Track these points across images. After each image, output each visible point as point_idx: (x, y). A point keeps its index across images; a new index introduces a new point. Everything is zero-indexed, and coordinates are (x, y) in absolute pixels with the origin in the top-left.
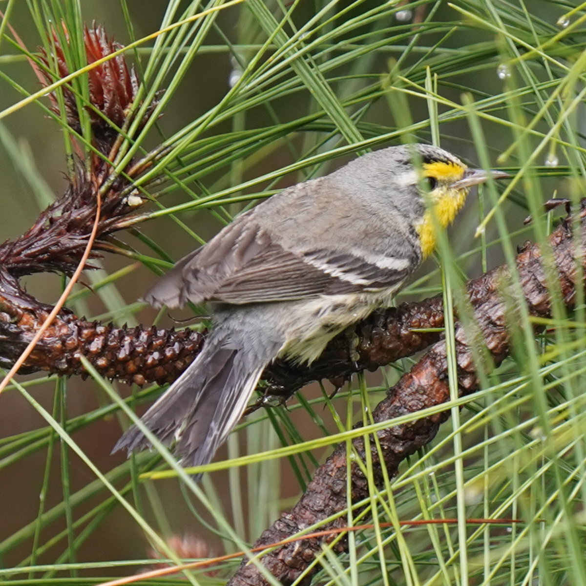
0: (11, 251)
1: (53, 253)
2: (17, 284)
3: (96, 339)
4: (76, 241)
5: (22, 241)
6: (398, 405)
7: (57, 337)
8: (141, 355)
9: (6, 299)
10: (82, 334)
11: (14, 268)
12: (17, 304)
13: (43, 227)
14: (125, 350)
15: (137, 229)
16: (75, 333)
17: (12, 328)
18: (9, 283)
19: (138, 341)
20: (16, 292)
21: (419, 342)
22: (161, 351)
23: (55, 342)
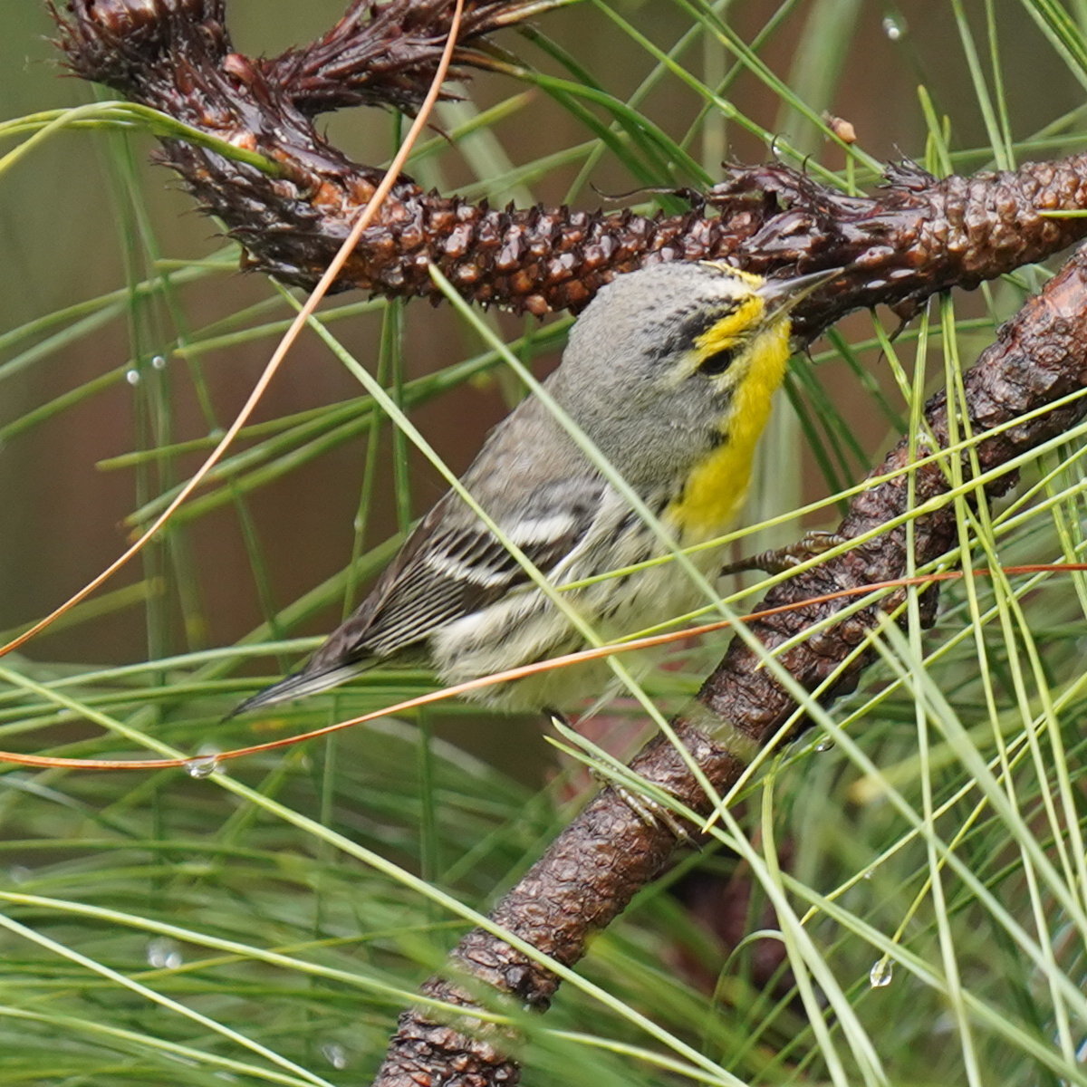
0: (300, 66)
1: (378, 72)
2: (311, 127)
3: (457, 230)
4: (420, 48)
5: (319, 49)
6: (1019, 353)
7: (385, 226)
8: (540, 259)
9: (290, 156)
10: (432, 219)
11: (306, 98)
12: (310, 165)
13: (359, 23)
14: (510, 250)
15: (534, 26)
16: (418, 219)
17: (301, 210)
18: (296, 126)
19: (534, 233)
20: (308, 144)
21: (1054, 236)
22: (578, 252)
23: (380, 236)
